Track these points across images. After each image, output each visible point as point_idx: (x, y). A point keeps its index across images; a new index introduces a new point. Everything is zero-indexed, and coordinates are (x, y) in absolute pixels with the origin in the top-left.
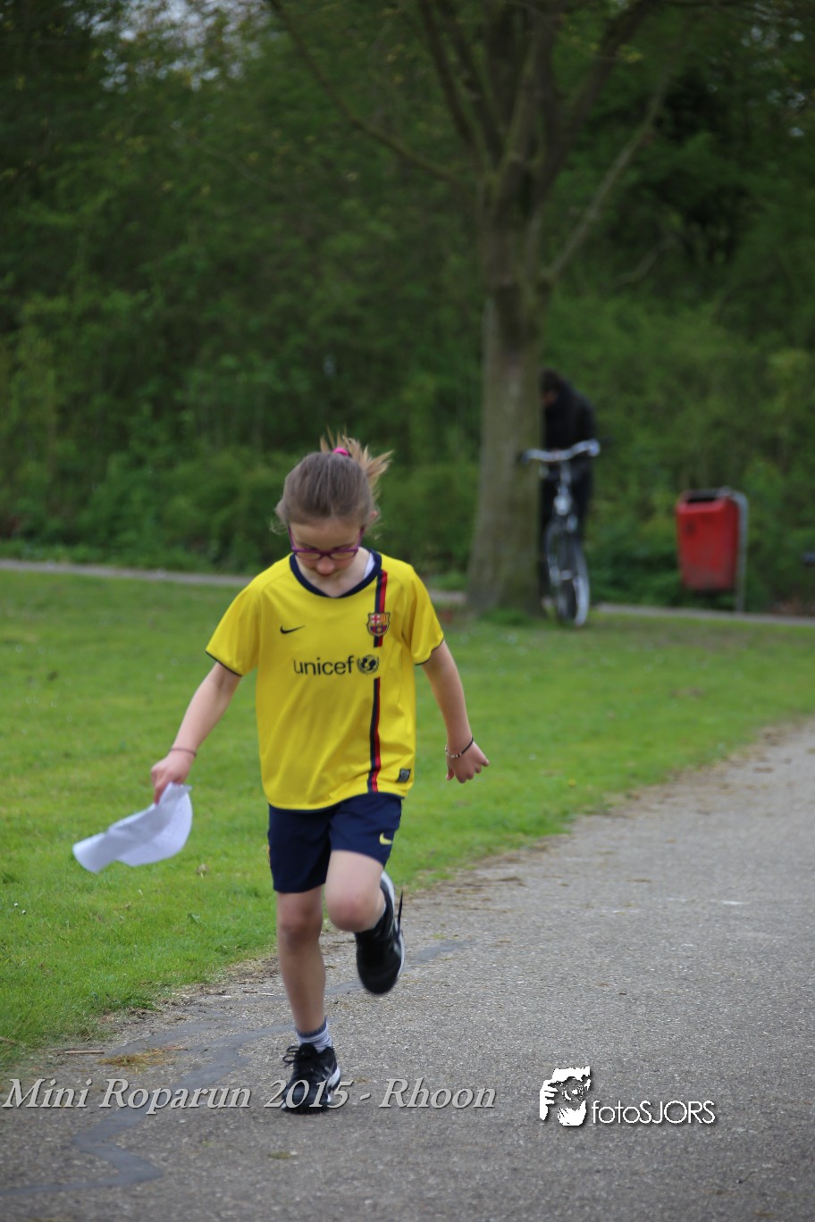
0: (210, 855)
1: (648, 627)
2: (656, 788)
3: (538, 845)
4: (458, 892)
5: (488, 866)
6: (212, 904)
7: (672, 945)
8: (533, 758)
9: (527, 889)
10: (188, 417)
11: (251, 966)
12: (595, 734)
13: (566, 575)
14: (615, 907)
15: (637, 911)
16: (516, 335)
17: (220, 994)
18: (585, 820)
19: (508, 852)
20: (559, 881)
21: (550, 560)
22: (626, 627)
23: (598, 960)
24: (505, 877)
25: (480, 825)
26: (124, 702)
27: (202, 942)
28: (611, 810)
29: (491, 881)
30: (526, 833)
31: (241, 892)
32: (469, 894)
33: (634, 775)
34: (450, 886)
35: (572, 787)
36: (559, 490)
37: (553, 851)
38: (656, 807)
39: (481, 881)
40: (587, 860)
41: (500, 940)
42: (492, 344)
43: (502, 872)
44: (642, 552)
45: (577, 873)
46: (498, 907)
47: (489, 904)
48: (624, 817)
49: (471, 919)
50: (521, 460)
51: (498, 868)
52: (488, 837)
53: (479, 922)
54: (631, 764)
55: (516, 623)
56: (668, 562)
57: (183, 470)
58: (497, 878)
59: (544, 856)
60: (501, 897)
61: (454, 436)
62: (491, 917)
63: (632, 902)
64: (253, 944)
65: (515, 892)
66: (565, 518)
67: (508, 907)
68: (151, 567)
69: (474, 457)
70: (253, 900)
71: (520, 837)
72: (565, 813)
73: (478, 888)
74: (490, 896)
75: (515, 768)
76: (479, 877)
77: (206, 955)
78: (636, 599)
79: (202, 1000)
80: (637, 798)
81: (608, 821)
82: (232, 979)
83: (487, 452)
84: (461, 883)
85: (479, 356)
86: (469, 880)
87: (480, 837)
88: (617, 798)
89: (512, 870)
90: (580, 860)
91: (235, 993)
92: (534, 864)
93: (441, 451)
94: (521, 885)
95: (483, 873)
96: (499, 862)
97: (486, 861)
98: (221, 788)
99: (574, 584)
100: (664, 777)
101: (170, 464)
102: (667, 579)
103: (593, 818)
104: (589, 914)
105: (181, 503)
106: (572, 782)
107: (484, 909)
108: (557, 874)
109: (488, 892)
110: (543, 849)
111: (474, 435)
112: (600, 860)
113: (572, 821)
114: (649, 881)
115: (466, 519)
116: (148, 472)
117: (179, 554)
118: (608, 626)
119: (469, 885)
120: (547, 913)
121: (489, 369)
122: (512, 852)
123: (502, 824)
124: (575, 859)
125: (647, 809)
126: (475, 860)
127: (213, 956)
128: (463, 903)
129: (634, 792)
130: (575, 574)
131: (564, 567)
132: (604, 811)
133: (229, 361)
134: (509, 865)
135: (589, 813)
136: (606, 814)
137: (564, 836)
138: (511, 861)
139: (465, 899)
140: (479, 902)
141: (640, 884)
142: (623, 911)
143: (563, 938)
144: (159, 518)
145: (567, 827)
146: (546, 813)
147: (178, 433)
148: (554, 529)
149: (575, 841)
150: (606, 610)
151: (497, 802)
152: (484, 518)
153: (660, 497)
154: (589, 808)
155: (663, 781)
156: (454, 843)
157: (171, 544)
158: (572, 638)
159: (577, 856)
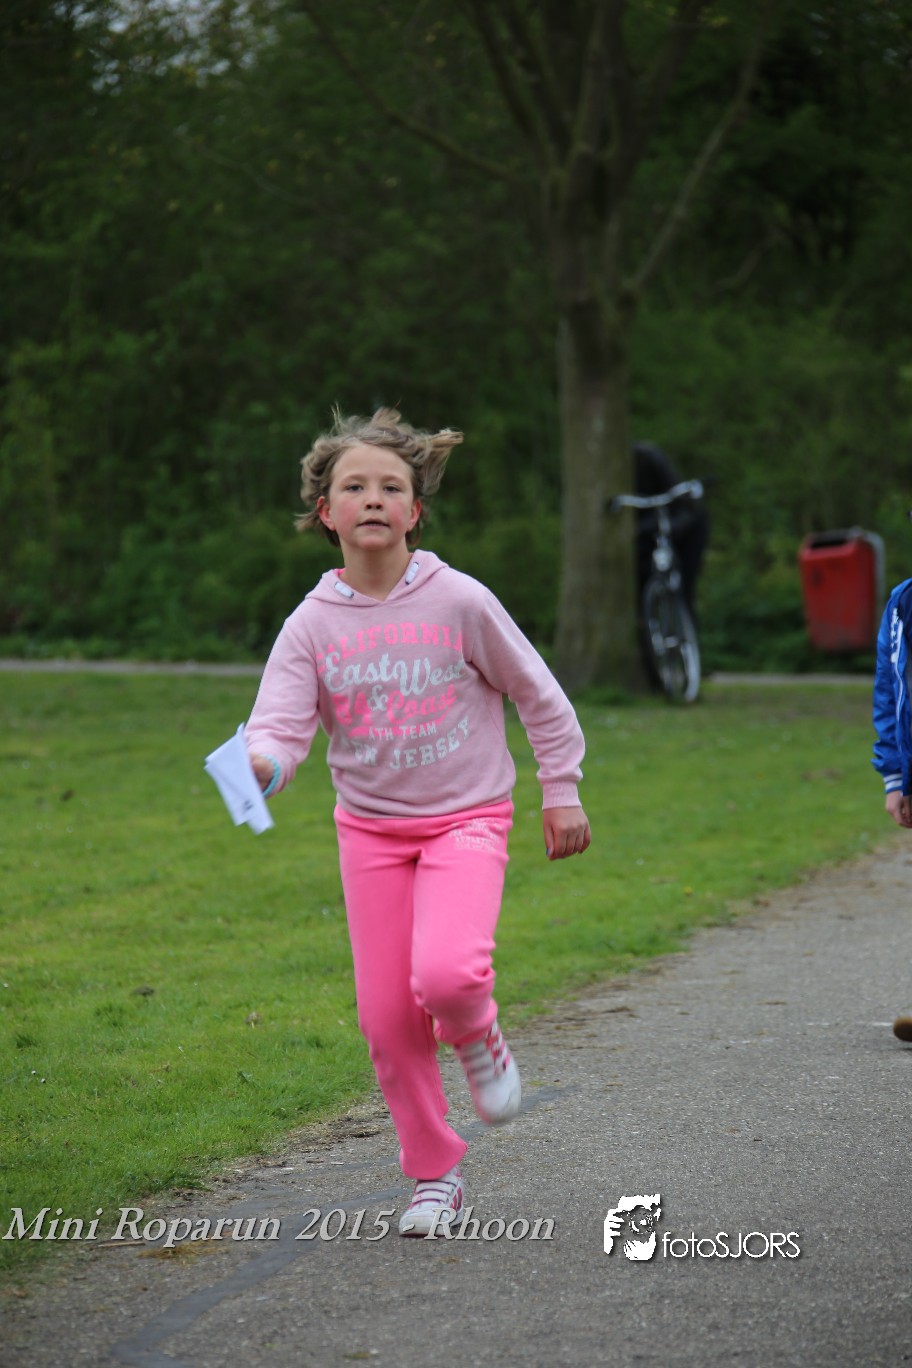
0: (262, 1000)
1: (773, 698)
2: (789, 891)
3: (650, 967)
4: (558, 1028)
5: (592, 996)
6: (266, 1058)
7: (813, 1078)
8: (640, 862)
9: (639, 1021)
10: (212, 478)
11: (315, 1130)
12: (713, 831)
13: (672, 642)
14: (745, 1036)
15: (771, 1040)
16: (597, 361)
17: (280, 1166)
18: (706, 934)
19: (615, 978)
20: (677, 1010)
21: (652, 625)
22: (746, 700)
23: (727, 1103)
24: (613, 1007)
25: (581, 947)
26: (154, 823)
27: (256, 1104)
28: (734, 920)
29: (596, 1013)
30: (636, 953)
31: (300, 1043)
32: (570, 1030)
33: (761, 878)
34: (547, 1021)
35: (688, 895)
36: (658, 541)
37: (668, 973)
38: (788, 914)
39: (584, 1014)
40: (710, 982)
41: (609, 1083)
42: (568, 372)
43: (608, 1003)
44: (761, 609)
45: (698, 998)
46: (605, 1045)
47: (595, 1041)
48: (752, 928)
49: (574, 1060)
50: (610, 508)
51: (605, 997)
52: (590, 961)
53: (583, 1063)
54: (758, 865)
55: (614, 702)
56: (793, 620)
57: (211, 541)
58: (604, 1009)
59: (658, 980)
60: (608, 1031)
61: (531, 484)
62: (598, 1057)
63: (765, 1029)
64: (317, 1103)
65: (625, 1025)
66: (666, 574)
67: (618, 1043)
68: (179, 659)
69: (555, 508)
70: (315, 1052)
71: (629, 958)
72: (681, 927)
73: (580, 1022)
74: (596, 1032)
75: (620, 877)
76: (583, 1009)
77: (262, 1120)
78: (757, 668)
79: (259, 1174)
80: (767, 905)
81: (733, 934)
82: (294, 1147)
83: (569, 502)
84: (561, 1018)
85: (554, 387)
86: (570, 1014)
87: (580, 962)
88: (742, 906)
89: (621, 999)
90: (701, 982)
91: (297, 1164)
92: (647, 990)
93: (516, 503)
94: (632, 1016)
95: (586, 1005)
96: (604, 990)
97: (589, 990)
98: (271, 919)
99: (682, 651)
100: (798, 877)
101: (195, 535)
102: (792, 640)
103: (716, 931)
104: (714, 1048)
105: (211, 580)
106: (688, 889)
107: (588, 1047)
108: (674, 1001)
109: (593, 1027)
110: (657, 972)
111: (553, 482)
112: (726, 980)
113: (689, 936)
114: (783, 1003)
115: (550, 581)
116: (168, 546)
117: (212, 642)
118: (724, 700)
119: (570, 1019)
120: (663, 1048)
121: (567, 401)
122: (620, 978)
123: (607, 945)
124: (695, 981)
125: (777, 917)
126: (577, 989)
127: (270, 1120)
128: (565, 1041)
129: (762, 898)
130: (682, 641)
131: (668, 633)
132: (728, 922)
133: (258, 409)
134: (617, 993)
135: (710, 926)
136: (731, 926)
137: (682, 954)
138: (619, 988)
139: (566, 1037)
140: (583, 1039)
141: (774, 1007)
142: (755, 1041)
143: (683, 1076)
144: (185, 600)
145: (683, 944)
146: (659, 928)
147: (202, 498)
148: (654, 588)
149: (694, 960)
150: (721, 681)
151: (600, 919)
152: (570, 580)
153: (775, 544)
154: (709, 919)
155: (796, 882)
156: (550, 970)
157: (201, 630)
158: (682, 716)
159: (697, 978)
